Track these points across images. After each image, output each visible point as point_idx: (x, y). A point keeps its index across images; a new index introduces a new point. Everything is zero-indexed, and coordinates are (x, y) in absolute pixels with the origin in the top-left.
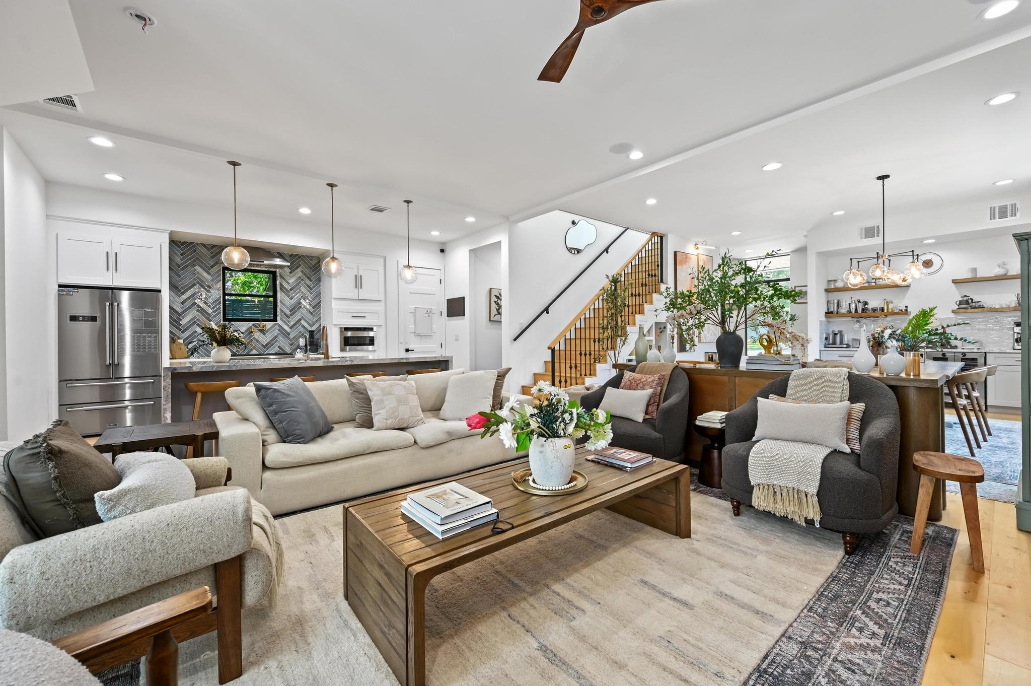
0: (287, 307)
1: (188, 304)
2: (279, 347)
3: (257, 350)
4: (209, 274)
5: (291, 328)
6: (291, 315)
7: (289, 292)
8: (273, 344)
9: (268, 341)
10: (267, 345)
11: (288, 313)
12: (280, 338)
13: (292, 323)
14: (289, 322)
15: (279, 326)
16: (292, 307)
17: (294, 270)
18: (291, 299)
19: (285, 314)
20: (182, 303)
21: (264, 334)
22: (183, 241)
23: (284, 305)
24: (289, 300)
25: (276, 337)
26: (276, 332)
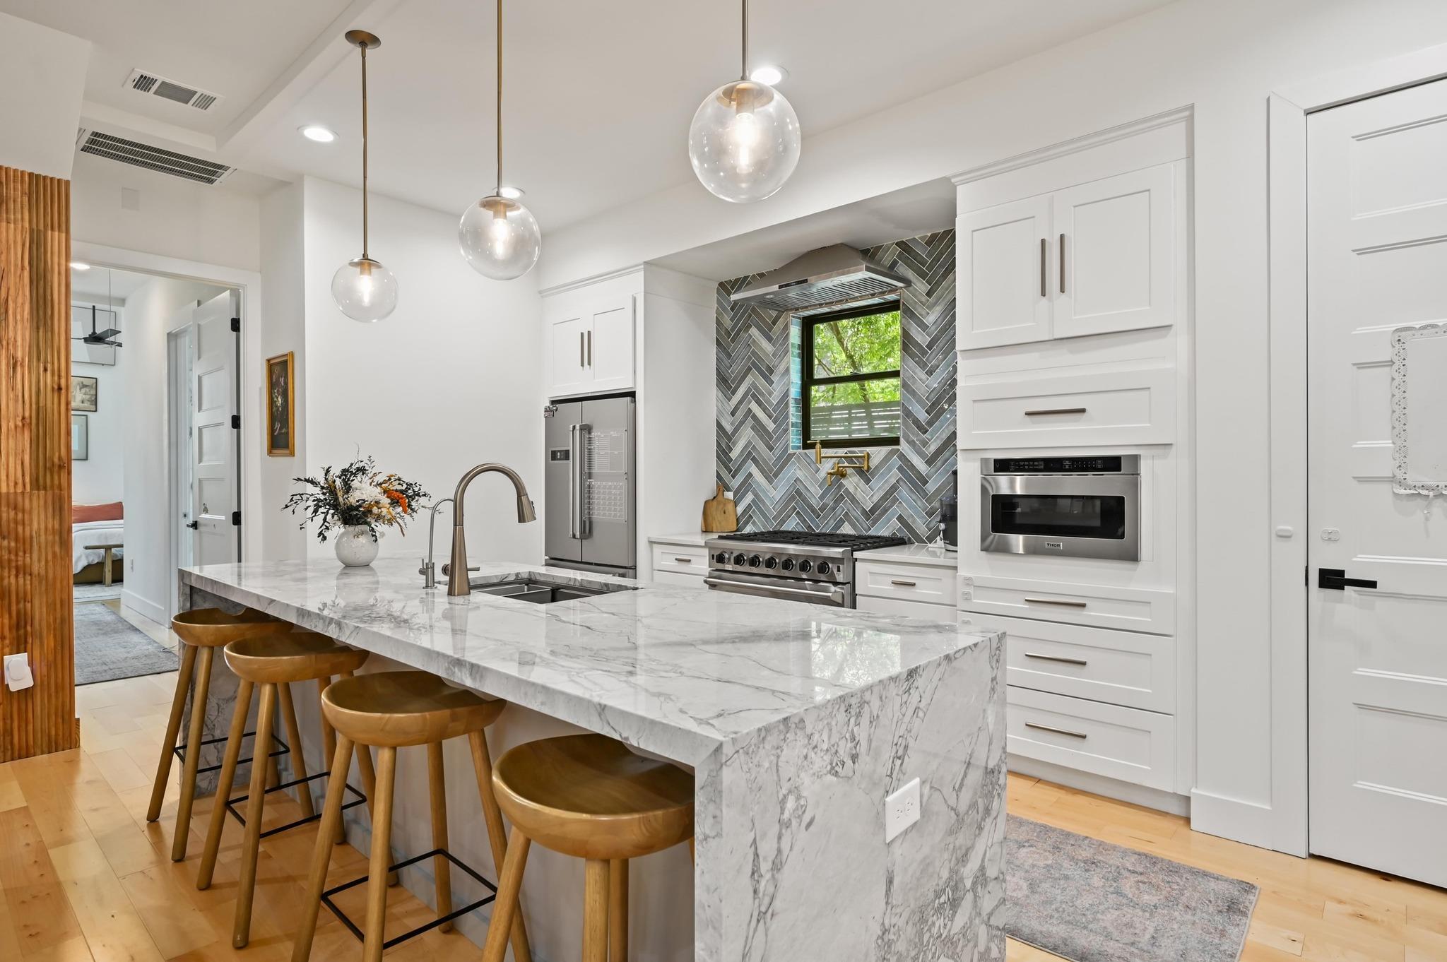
0: (919, 401)
1: (740, 414)
2: (900, 518)
3: (854, 526)
4: (770, 339)
5: (929, 462)
6: (930, 423)
7: (924, 353)
8: (886, 511)
9: (876, 499)
10: (873, 510)
11: (922, 416)
12: (904, 492)
13: (933, 448)
14: (925, 444)
15: (902, 457)
16: (933, 398)
17: (938, 284)
18: (930, 373)
19: (917, 422)
20: (733, 414)
21: (868, 481)
22: (733, 279)
23: (913, 393)
24: (924, 376)
25: (894, 488)
26: (894, 475)
